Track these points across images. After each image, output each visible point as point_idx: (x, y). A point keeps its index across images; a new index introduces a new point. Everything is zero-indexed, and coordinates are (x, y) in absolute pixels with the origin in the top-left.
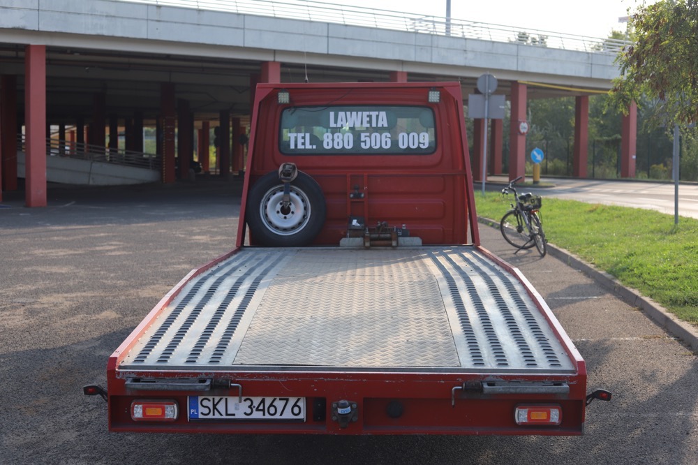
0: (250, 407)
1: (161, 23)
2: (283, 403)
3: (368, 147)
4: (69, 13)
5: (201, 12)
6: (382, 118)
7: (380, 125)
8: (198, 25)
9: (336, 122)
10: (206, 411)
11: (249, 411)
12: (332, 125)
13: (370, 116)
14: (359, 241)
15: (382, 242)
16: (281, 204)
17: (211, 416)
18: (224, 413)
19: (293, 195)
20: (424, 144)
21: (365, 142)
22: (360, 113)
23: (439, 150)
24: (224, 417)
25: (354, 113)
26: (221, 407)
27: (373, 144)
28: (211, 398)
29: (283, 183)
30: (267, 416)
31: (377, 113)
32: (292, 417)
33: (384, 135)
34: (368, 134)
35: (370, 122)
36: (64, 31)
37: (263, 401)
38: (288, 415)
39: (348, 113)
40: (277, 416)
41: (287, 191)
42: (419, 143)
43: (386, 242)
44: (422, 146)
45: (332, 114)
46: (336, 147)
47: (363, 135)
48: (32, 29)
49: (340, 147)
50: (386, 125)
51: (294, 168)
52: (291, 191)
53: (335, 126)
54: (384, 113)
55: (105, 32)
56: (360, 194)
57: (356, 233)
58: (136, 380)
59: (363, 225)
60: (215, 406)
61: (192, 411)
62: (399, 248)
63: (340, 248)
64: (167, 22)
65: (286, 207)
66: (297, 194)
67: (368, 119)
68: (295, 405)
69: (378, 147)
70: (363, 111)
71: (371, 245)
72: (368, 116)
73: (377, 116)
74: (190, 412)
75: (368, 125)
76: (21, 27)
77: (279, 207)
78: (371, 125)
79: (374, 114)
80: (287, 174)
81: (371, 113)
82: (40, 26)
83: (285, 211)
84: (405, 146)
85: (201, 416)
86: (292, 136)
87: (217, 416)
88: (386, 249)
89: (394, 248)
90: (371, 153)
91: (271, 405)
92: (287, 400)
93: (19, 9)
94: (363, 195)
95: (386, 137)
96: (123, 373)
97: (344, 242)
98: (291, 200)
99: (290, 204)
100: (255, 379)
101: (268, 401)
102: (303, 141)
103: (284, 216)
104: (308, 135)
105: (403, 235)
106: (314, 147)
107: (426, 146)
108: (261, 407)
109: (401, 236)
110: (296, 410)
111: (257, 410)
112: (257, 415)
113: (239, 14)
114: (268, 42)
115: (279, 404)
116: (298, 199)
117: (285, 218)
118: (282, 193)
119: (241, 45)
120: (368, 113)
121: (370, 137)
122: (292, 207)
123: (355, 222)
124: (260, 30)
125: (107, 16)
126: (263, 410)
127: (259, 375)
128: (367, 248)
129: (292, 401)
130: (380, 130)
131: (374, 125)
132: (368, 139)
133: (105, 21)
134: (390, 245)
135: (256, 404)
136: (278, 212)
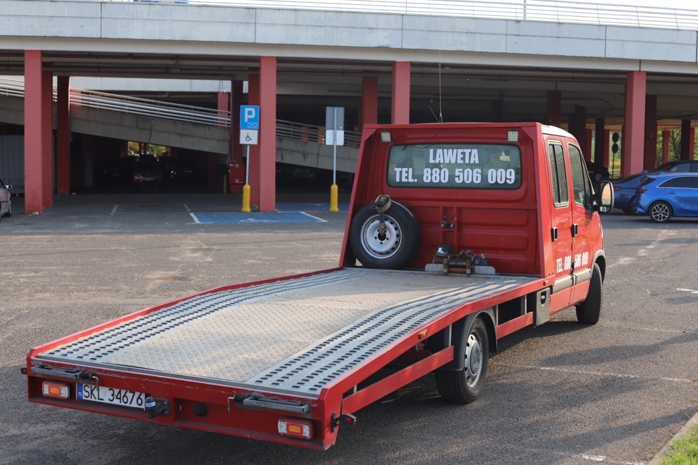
0: (112, 395)
1: (520, 37)
2: (132, 394)
3: (461, 181)
4: (431, 31)
5: (561, 25)
6: (473, 155)
7: (472, 162)
8: (558, 37)
9: (434, 158)
10: (87, 395)
11: (112, 399)
12: (431, 161)
13: (464, 154)
14: (440, 267)
15: (459, 270)
16: (378, 231)
17: (89, 399)
18: (97, 397)
19: (387, 223)
20: (510, 180)
21: (459, 176)
22: (455, 150)
23: (524, 187)
24: (97, 400)
25: (450, 151)
26: (95, 392)
27: (466, 179)
28: (90, 386)
29: (378, 213)
30: (123, 404)
31: (470, 150)
32: (137, 406)
33: (475, 171)
34: (462, 170)
35: (463, 159)
36: (425, 48)
37: (120, 392)
38: (134, 405)
39: (445, 150)
40: (128, 405)
41: (382, 220)
42: (506, 179)
43: (462, 270)
44: (508, 181)
45: (431, 151)
46: (434, 181)
47: (457, 170)
48: (396, 47)
49: (437, 181)
50: (477, 162)
51: (387, 200)
52: (386, 220)
53: (433, 162)
54: (476, 150)
55: (465, 48)
56: (449, 225)
57: (440, 260)
58: (42, 367)
59: (446, 253)
60: (92, 391)
61: (79, 393)
62: (473, 275)
63: (423, 272)
64: (526, 36)
65: (382, 234)
66: (392, 223)
67: (462, 156)
68: (139, 398)
69: (470, 181)
70: (457, 148)
71: (449, 272)
72: (462, 153)
73: (470, 153)
74: (78, 394)
75: (462, 162)
76: (385, 46)
77: (376, 234)
78: (464, 161)
79: (467, 151)
80: (381, 205)
81: (465, 150)
82: (403, 44)
83: (382, 237)
84: (494, 182)
85: (84, 398)
86: (398, 170)
87: (93, 399)
88: (461, 276)
89: (469, 275)
90: (464, 188)
91: (125, 396)
92: (134, 393)
93: (384, 29)
94: (452, 226)
95: (477, 173)
96: (36, 361)
97: (429, 267)
98: (386, 227)
99: (386, 231)
100: (108, 375)
101: (123, 392)
102: (406, 175)
103: (380, 241)
104: (411, 170)
105: (480, 264)
106: (416, 181)
107: (513, 181)
108: (119, 397)
109: (477, 265)
110: (140, 402)
111: (117, 398)
112: (116, 402)
113: (600, 26)
114: (632, 52)
115: (129, 395)
116: (392, 227)
117: (381, 243)
118: (378, 221)
119: (602, 55)
120: (462, 150)
121: (463, 172)
122: (388, 234)
123: (440, 250)
124: (623, 41)
125: (466, 33)
126: (120, 399)
127: (110, 372)
128: (446, 274)
129: (137, 394)
130: (472, 166)
131: (467, 161)
132: (461, 174)
133: (464, 38)
134: (465, 273)
135: (116, 393)
136: (376, 238)
